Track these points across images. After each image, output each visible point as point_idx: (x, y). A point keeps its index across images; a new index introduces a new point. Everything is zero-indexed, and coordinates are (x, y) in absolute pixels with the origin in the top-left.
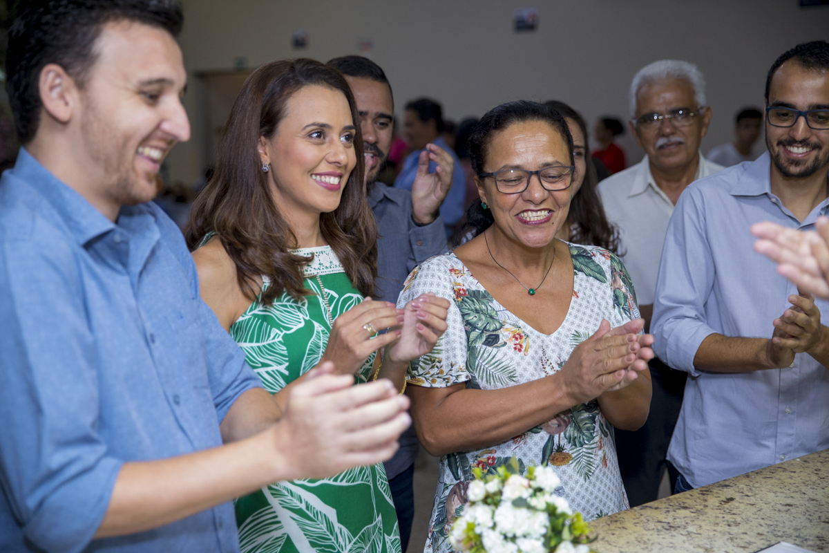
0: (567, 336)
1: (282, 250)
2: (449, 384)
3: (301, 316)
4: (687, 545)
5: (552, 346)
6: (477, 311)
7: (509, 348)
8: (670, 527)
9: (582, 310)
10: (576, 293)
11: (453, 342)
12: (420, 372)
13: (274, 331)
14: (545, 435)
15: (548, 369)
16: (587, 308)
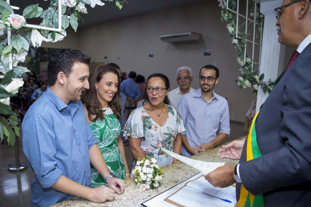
0: (166, 127)
1: (99, 109)
2: (138, 137)
3: (103, 124)
4: (182, 172)
5: (162, 129)
6: (147, 121)
7: (153, 130)
8: (179, 168)
9: (169, 121)
10: (168, 117)
11: (140, 128)
12: (132, 134)
13: (97, 128)
14: (159, 149)
15: (161, 134)
16: (170, 121)
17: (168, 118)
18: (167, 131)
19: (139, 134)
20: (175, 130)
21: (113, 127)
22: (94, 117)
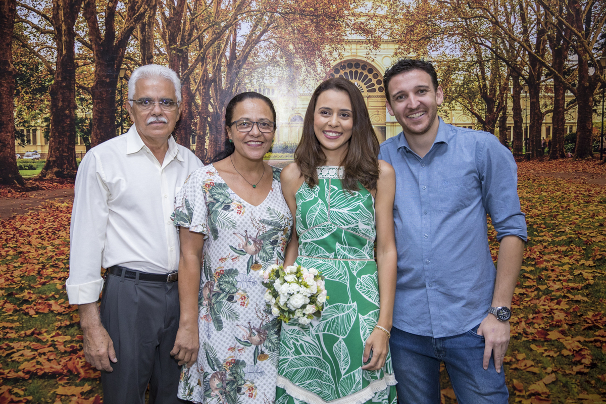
0: (264, 208)
3: (314, 195)
5: (257, 212)
6: (219, 194)
7: (235, 212)
9: (274, 197)
10: (272, 189)
14: (248, 256)
20: (288, 216)
21: (334, 204)
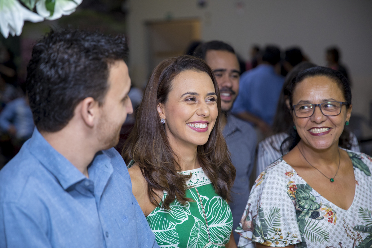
0: (356, 210)
1: (173, 173)
2: (286, 245)
3: (186, 213)
5: (349, 217)
6: (304, 198)
7: (326, 220)
9: (362, 193)
10: (357, 182)
11: (288, 219)
12: (269, 237)
13: (171, 223)
15: (348, 232)
16: (364, 192)
17: (356, 185)
18: (360, 222)
19: (288, 234)
21: (212, 218)
22: (163, 195)
